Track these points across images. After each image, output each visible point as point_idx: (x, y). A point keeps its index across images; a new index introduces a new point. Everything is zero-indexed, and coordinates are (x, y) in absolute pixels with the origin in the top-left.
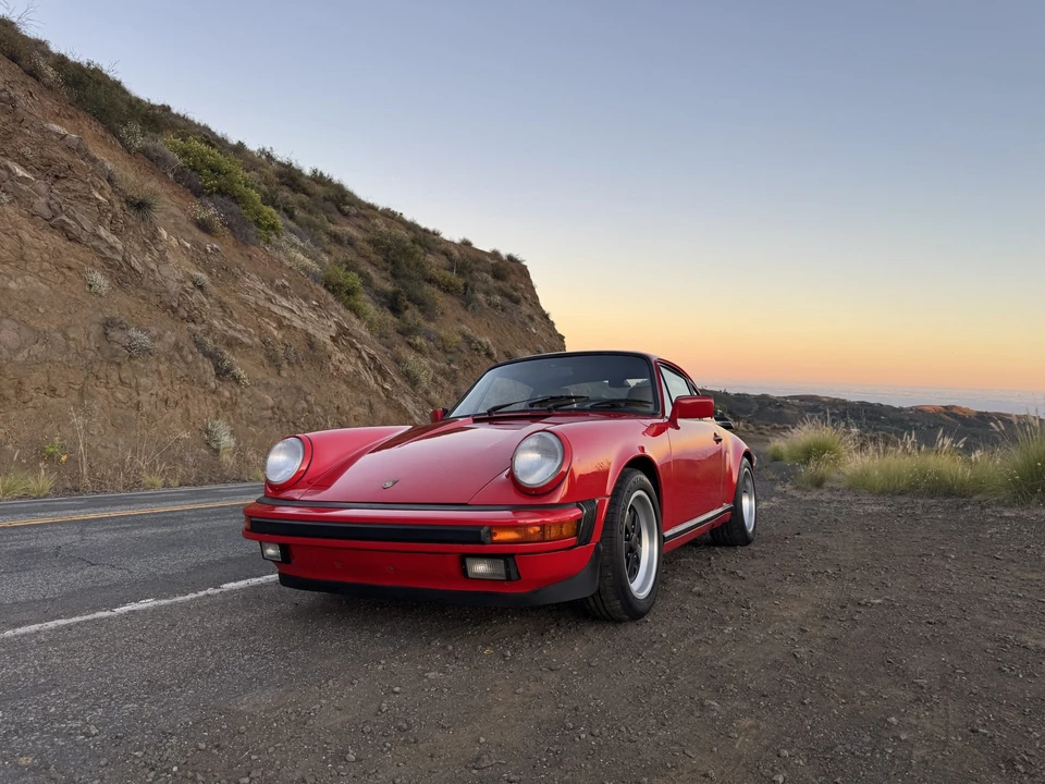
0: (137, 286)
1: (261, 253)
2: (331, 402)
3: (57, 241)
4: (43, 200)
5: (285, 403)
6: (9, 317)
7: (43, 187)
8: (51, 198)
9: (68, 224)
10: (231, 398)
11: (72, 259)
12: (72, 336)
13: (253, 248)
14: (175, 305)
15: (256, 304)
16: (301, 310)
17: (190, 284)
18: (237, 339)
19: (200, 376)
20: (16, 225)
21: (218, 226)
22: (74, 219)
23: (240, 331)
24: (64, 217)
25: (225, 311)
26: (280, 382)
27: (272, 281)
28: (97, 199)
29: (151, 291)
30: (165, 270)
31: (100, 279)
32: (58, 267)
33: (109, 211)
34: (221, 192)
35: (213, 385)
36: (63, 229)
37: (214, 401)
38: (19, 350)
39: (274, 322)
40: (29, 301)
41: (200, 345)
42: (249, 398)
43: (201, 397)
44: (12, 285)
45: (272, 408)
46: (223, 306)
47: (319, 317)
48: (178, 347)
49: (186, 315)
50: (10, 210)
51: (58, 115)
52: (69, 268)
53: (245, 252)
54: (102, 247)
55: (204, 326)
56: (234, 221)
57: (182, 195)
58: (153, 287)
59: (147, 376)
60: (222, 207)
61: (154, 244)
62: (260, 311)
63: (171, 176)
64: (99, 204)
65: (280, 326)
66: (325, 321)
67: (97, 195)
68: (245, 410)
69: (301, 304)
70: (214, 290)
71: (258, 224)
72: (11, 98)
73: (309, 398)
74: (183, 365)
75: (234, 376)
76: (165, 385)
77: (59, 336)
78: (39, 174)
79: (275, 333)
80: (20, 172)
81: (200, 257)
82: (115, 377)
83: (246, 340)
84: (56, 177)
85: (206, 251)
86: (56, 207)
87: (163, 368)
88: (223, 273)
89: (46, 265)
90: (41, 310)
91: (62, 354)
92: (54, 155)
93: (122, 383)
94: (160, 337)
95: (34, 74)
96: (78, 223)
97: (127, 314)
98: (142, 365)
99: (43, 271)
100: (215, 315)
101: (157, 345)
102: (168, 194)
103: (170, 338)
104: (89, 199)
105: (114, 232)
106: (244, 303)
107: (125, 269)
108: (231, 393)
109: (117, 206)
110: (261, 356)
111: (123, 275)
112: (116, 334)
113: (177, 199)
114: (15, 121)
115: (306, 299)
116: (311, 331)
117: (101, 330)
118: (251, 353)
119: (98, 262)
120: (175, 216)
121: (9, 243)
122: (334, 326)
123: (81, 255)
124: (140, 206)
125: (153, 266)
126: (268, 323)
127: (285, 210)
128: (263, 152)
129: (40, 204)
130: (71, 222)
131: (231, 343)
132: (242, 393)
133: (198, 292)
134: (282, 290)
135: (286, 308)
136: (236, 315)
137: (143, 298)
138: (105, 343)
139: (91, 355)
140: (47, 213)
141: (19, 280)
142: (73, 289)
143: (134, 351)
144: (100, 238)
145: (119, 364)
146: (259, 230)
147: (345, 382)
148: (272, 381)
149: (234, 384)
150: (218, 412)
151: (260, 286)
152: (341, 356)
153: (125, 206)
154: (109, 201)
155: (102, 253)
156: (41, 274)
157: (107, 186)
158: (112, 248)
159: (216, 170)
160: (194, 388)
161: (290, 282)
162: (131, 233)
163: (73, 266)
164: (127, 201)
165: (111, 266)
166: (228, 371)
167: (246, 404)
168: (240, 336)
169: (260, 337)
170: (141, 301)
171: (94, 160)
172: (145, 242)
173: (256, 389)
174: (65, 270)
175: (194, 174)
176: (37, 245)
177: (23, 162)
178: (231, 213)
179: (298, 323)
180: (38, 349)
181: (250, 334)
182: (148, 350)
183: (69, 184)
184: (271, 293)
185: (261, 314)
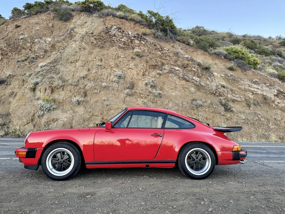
0: (203, 90)
1: (250, 73)
2: (272, 117)
3: (184, 82)
4: (181, 74)
5: (250, 118)
6: (171, 101)
7: (181, 71)
8: (183, 73)
9: (186, 78)
10: (230, 117)
11: (187, 86)
12: (184, 104)
13: (247, 71)
14: (214, 93)
15: (244, 88)
16: (262, 88)
17: (220, 86)
18: (235, 100)
19: (218, 111)
20: (175, 81)
21: (235, 67)
22: (187, 76)
23: (237, 97)
24: (185, 77)
25: (232, 92)
26: (249, 111)
27: (252, 81)
28: (193, 70)
29: (207, 90)
30: (212, 84)
31: (193, 89)
32: (183, 88)
33: (197, 72)
34: (236, 58)
35: (223, 114)
36: (185, 79)
37: (224, 118)
38: (172, 108)
39: (251, 93)
40: (176, 97)
41: (221, 103)
42: (237, 116)
43: (219, 117)
44: (173, 94)
45: (244, 119)
46: (232, 90)
47: (270, 89)
48: (212, 104)
49: (218, 95)
50: (174, 78)
51: (193, 52)
52: (186, 88)
53: (244, 73)
54: (194, 81)
55: (225, 97)
56: (240, 65)
57: (226, 62)
58: (208, 89)
59: (202, 112)
60: (237, 62)
61: (210, 78)
62: (245, 90)
63: (223, 57)
64: (194, 71)
65: (253, 94)
66: (272, 90)
67: (194, 69)
68: (235, 120)
69: (263, 86)
70: (230, 87)
71: (249, 64)
72: (177, 53)
73: (259, 116)
74: (213, 109)
75: (231, 111)
76: (207, 114)
77: (181, 104)
78: (181, 68)
79: (251, 96)
80: (177, 68)
81: (226, 78)
82: (193, 113)
83: (239, 99)
84: (185, 67)
85: (228, 76)
86: (184, 75)
87: (206, 110)
88: (233, 81)
89: (181, 88)
90: (178, 99)
91: (181, 108)
92: (184, 63)
93: (195, 114)
94: (206, 102)
95: (188, 44)
96: (188, 77)
97: (199, 97)
98: (201, 109)
99: (180, 90)
100: (229, 94)
101: (205, 104)
102: (221, 63)
103: (209, 102)
104: (192, 71)
105: (198, 77)
106: (240, 89)
107: (200, 86)
108: (230, 116)
109: (199, 70)
110: (244, 104)
111: (199, 87)
112: (194, 102)
113: (224, 63)
114: (178, 57)
115: (265, 84)
116: (265, 94)
117: (191, 102)
118: (240, 103)
119: (193, 85)
120: (221, 68)
121: (174, 85)
122: (276, 91)
123: (190, 84)
124: (207, 69)
125: (209, 83)
126: (248, 94)
127: (278, 54)
128: (277, 37)
129: (181, 75)
130: (187, 77)
131: (234, 101)
132: (234, 115)
133: (223, 88)
134: (255, 83)
135: (256, 88)
136: (236, 93)
137: (204, 92)
138: (191, 105)
139: (188, 108)
140: (182, 76)
141: (175, 93)
142: (186, 93)
143: (198, 106)
144: (193, 79)
145: (194, 110)
146: (250, 66)
147: (281, 110)
148: (247, 111)
149: (231, 113)
150: (224, 121)
151: (247, 82)
152: (279, 101)
153: (202, 70)
154: (197, 70)
155: (194, 83)
156: (180, 91)
157: (197, 66)
158: (196, 81)
159: (235, 52)
160: (217, 114)
161: (260, 79)
162: (204, 76)
163: (187, 87)
164: (203, 69)
165: (196, 86)
166: (229, 109)
167: (235, 119)
168: (236, 99)
169: (244, 98)
170: (204, 93)
171: (194, 61)
172: (207, 78)
173: (239, 114)
174: (185, 89)
175: (229, 55)
176: (179, 84)
177: (179, 66)
178: (240, 63)
179: (259, 92)
180: (176, 107)
181: (241, 98)
182: (202, 105)
183: (187, 68)
184: (251, 84)
185: (247, 91)
